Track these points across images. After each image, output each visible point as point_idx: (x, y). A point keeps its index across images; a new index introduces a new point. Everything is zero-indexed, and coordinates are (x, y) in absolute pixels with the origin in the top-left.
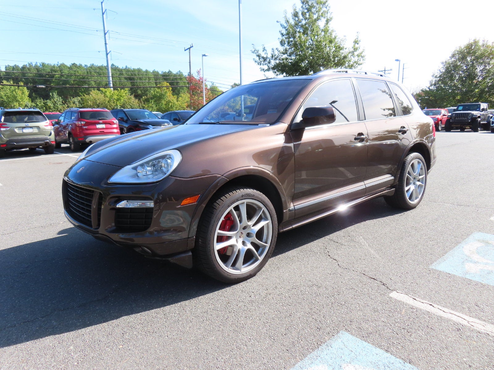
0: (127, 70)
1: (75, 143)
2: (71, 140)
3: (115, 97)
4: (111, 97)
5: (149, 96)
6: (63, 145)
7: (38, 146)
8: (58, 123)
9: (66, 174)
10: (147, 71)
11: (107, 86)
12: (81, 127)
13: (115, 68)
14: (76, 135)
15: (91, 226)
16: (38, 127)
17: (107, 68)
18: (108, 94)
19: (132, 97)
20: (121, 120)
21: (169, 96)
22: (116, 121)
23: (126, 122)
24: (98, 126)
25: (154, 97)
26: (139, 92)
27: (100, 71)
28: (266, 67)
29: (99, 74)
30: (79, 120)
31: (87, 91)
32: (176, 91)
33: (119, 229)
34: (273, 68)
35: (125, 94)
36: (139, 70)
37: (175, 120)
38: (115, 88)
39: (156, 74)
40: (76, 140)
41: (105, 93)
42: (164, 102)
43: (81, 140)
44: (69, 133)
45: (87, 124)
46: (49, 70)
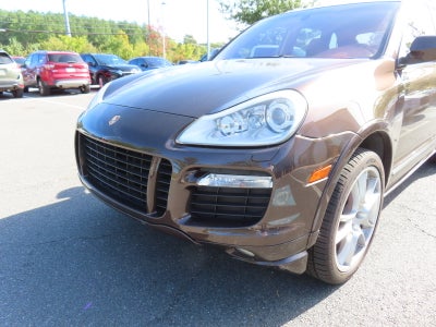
0: (84, 19)
1: (45, 87)
2: (40, 84)
3: (74, 44)
4: (70, 44)
5: (107, 44)
6: (31, 90)
7: (6, 90)
8: (24, 66)
9: (79, 126)
10: (103, 21)
11: (65, 33)
12: (50, 71)
13: (72, 17)
14: (46, 79)
15: (146, 211)
16: (5, 70)
17: (64, 15)
18: (66, 41)
19: (91, 45)
20: (90, 65)
21: (126, 45)
22: (86, 65)
23: (95, 66)
24: (68, 70)
25: (111, 45)
26: (97, 41)
27: (58, 19)
28: (228, 16)
29: (57, 22)
30: (48, 63)
31: (45, 38)
32: (132, 40)
33: (197, 218)
34: (235, 17)
35: (84, 41)
36: (96, 20)
37: (143, 66)
38: (73, 35)
39: (112, 24)
40: (46, 84)
41: (63, 40)
42: (121, 50)
43: (51, 84)
44: (38, 78)
45: (57, 67)
46: (6, 16)
